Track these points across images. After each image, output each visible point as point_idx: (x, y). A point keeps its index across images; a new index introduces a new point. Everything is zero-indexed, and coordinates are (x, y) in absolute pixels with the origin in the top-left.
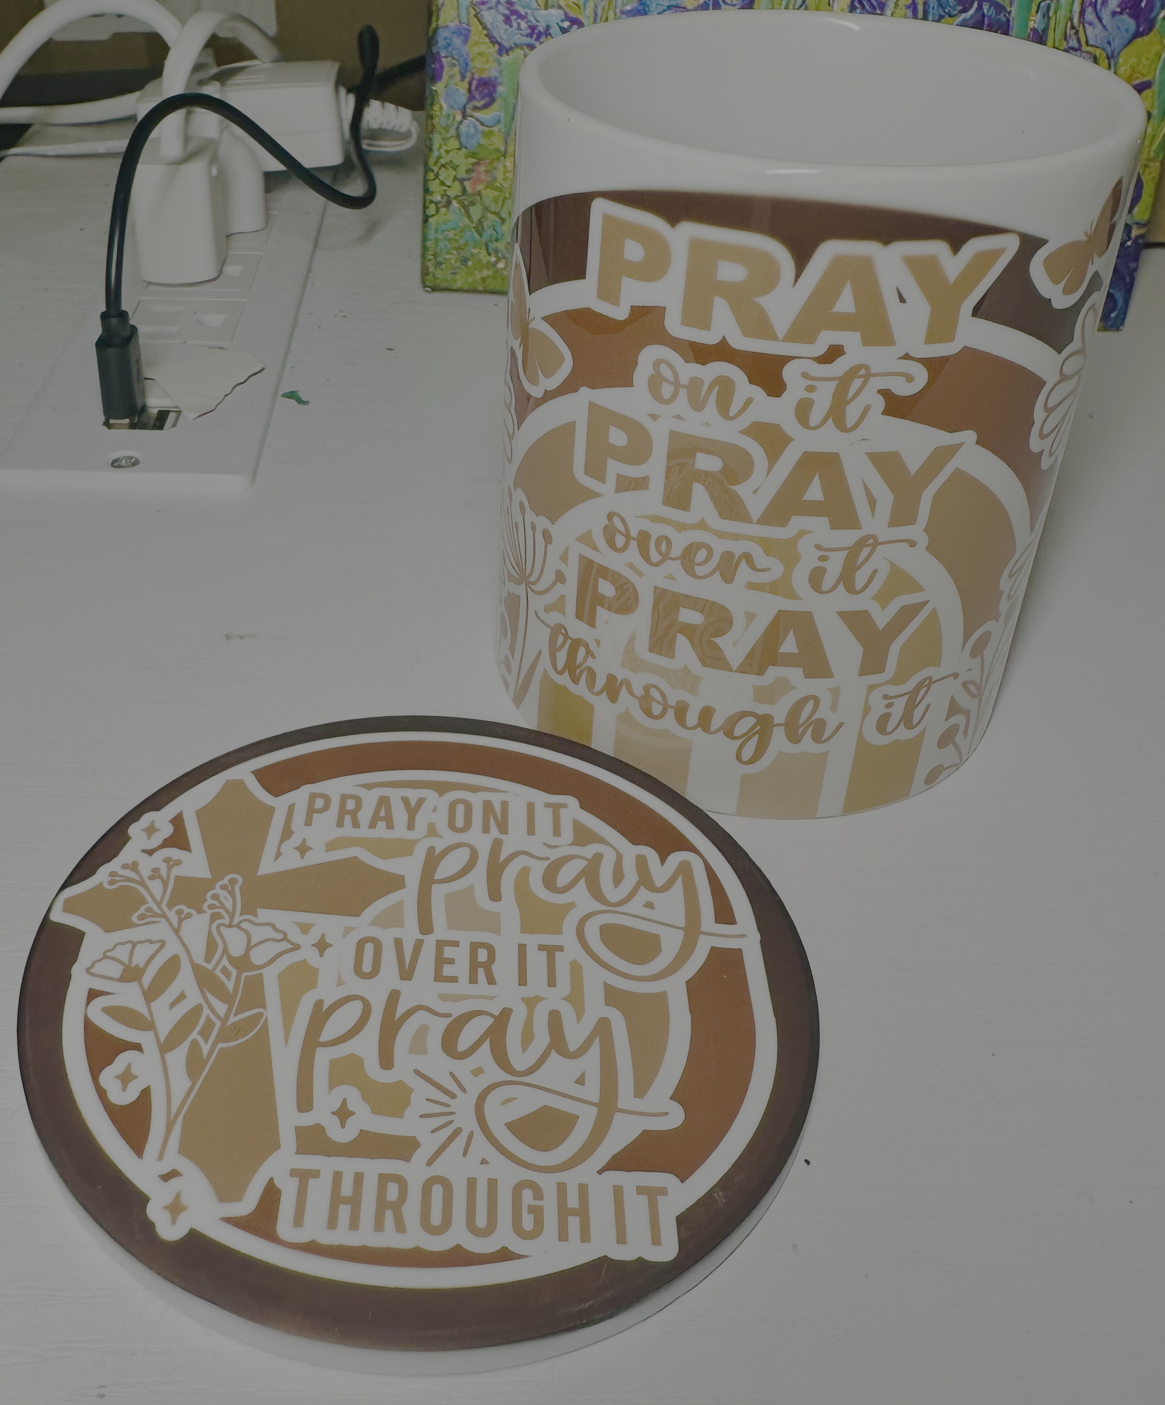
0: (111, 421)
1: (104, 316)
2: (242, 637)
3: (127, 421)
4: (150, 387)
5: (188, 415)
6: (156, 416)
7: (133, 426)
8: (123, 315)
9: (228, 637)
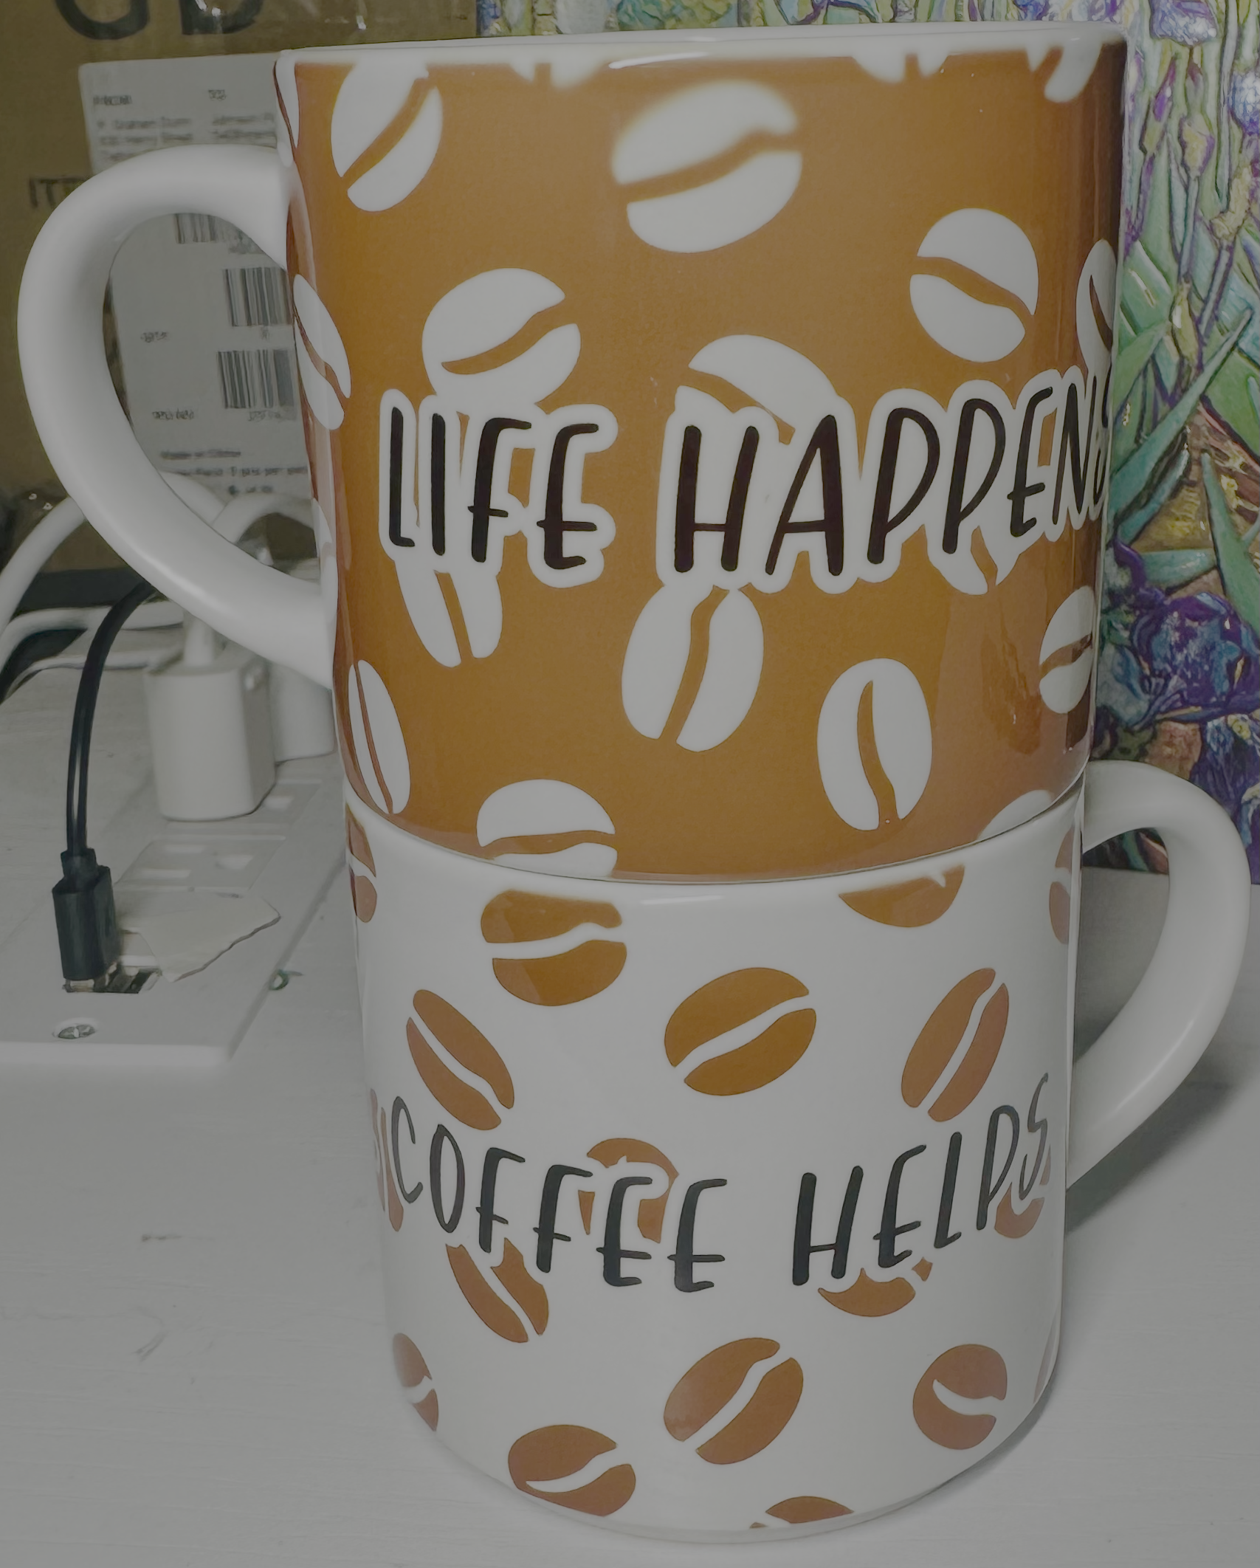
0: (73, 983)
1: (66, 857)
2: (162, 1238)
3: (91, 983)
4: (130, 944)
5: (169, 976)
6: (133, 978)
7: (99, 989)
8: (89, 855)
9: (145, 1239)
